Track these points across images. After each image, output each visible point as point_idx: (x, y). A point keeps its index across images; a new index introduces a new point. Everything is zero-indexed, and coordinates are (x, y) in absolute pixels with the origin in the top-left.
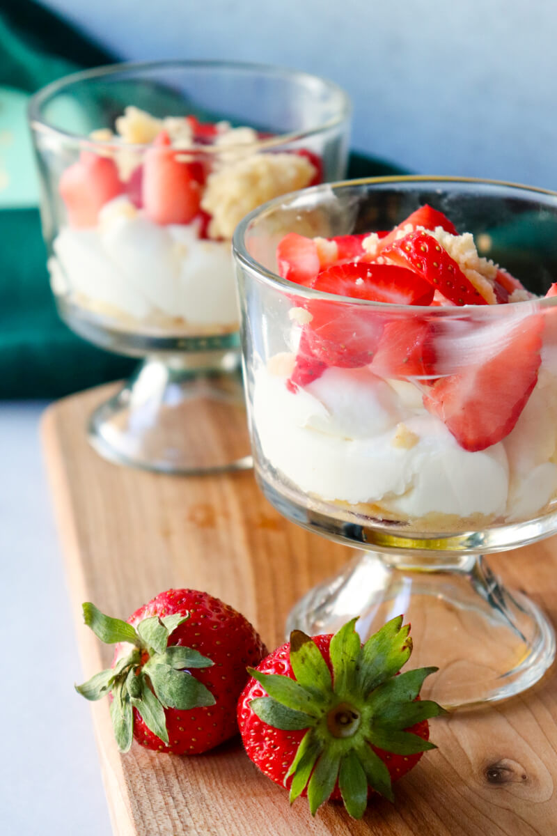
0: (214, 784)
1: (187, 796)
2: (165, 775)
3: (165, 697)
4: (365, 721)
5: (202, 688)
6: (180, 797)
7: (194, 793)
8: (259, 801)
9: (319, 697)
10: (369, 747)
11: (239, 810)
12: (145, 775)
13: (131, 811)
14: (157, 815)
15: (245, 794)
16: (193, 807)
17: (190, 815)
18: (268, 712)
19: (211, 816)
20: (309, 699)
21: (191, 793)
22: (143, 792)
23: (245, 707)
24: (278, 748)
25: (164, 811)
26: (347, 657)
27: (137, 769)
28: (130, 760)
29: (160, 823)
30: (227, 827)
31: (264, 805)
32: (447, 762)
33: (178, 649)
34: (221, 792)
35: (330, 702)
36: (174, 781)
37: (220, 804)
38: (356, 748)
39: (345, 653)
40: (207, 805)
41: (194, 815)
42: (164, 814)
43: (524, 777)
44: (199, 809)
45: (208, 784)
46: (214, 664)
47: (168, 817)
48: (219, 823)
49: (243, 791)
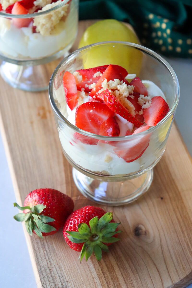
0: (57, 244)
1: (50, 250)
2: (43, 241)
3: (42, 230)
4: (100, 237)
5: (52, 227)
6: (48, 250)
10: (102, 243)
11: (65, 254)
12: (37, 242)
14: (42, 259)
16: (52, 254)
17: (52, 258)
18: (72, 239)
19: (58, 258)
20: (84, 236)
21: (51, 248)
22: (37, 249)
23: (65, 235)
24: (76, 246)
25: (44, 257)
27: (34, 239)
29: (43, 262)
30: (62, 262)
33: (44, 216)
34: (60, 247)
35: (90, 235)
36: (45, 243)
37: (59, 252)
38: (98, 244)
39: (93, 222)
40: (56, 253)
42: (44, 258)
43: (145, 232)
44: (54, 255)
46: (55, 220)
47: (45, 259)
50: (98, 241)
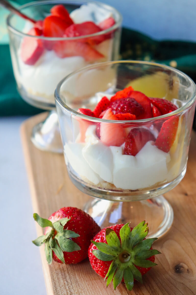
0: (81, 275)
1: (71, 280)
2: (64, 272)
3: (63, 248)
4: (132, 257)
5: (76, 244)
6: (69, 281)
7: (74, 279)
8: (97, 282)
9: (116, 250)
10: (134, 266)
11: (89, 286)
12: (57, 272)
13: (52, 287)
14: (62, 288)
15: (91, 279)
16: (73, 285)
17: (73, 288)
18: (99, 255)
19: (80, 288)
20: (113, 250)
21: (73, 279)
22: (56, 279)
23: (90, 252)
24: (102, 267)
25: (64, 286)
26: (126, 235)
27: (54, 270)
28: (52, 266)
29: (62, 292)
31: (98, 283)
32: (161, 264)
33: (67, 231)
34: (83, 279)
35: (120, 251)
36: (67, 274)
37: (83, 284)
38: (129, 266)
39: (125, 234)
40: (79, 284)
41: (74, 288)
42: (64, 288)
43: (188, 270)
44: (75, 286)
45: (79, 275)
46: (80, 236)
47: (65, 289)
48: (83, 291)
49: (91, 278)
50: (130, 261)
